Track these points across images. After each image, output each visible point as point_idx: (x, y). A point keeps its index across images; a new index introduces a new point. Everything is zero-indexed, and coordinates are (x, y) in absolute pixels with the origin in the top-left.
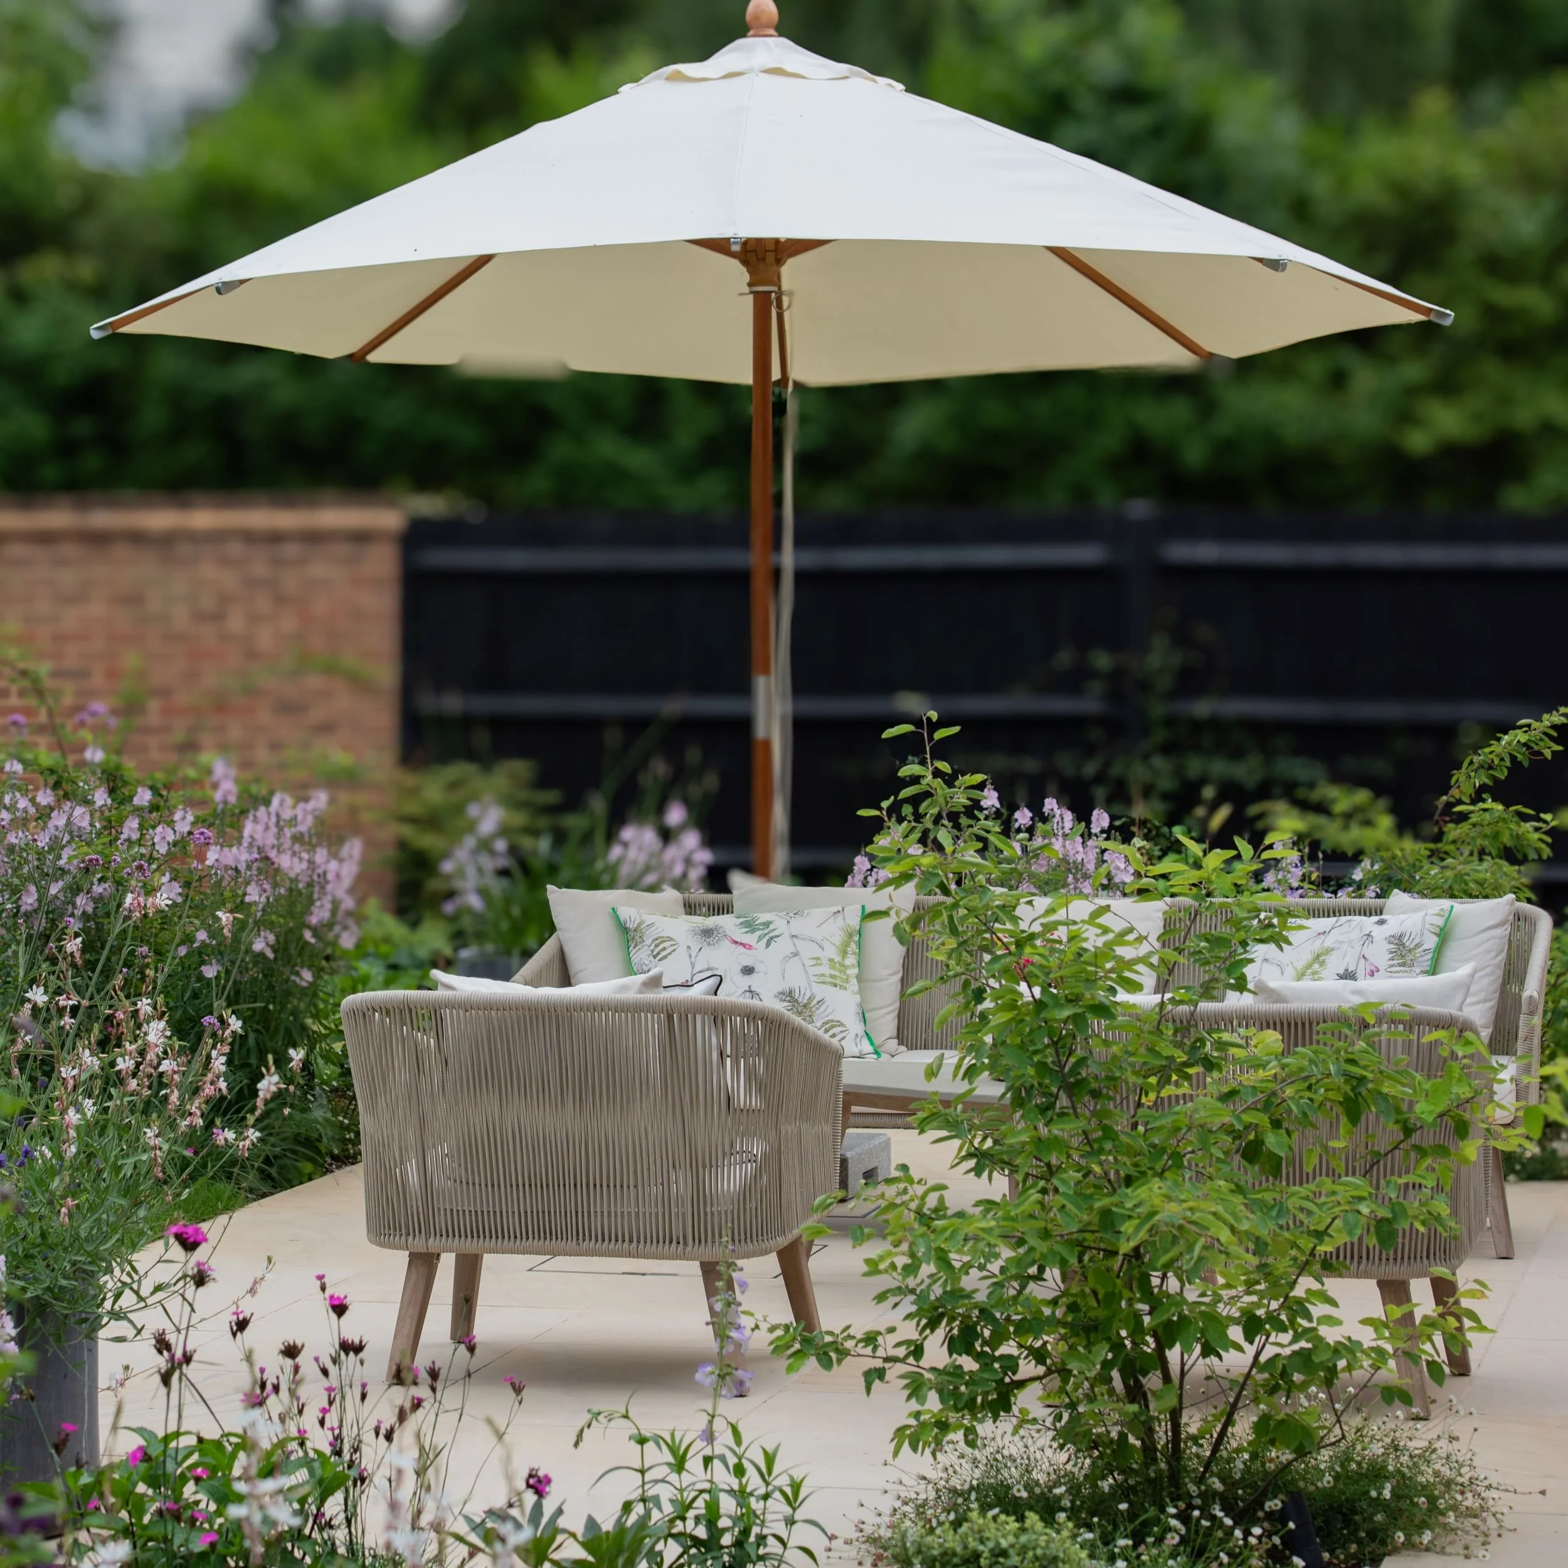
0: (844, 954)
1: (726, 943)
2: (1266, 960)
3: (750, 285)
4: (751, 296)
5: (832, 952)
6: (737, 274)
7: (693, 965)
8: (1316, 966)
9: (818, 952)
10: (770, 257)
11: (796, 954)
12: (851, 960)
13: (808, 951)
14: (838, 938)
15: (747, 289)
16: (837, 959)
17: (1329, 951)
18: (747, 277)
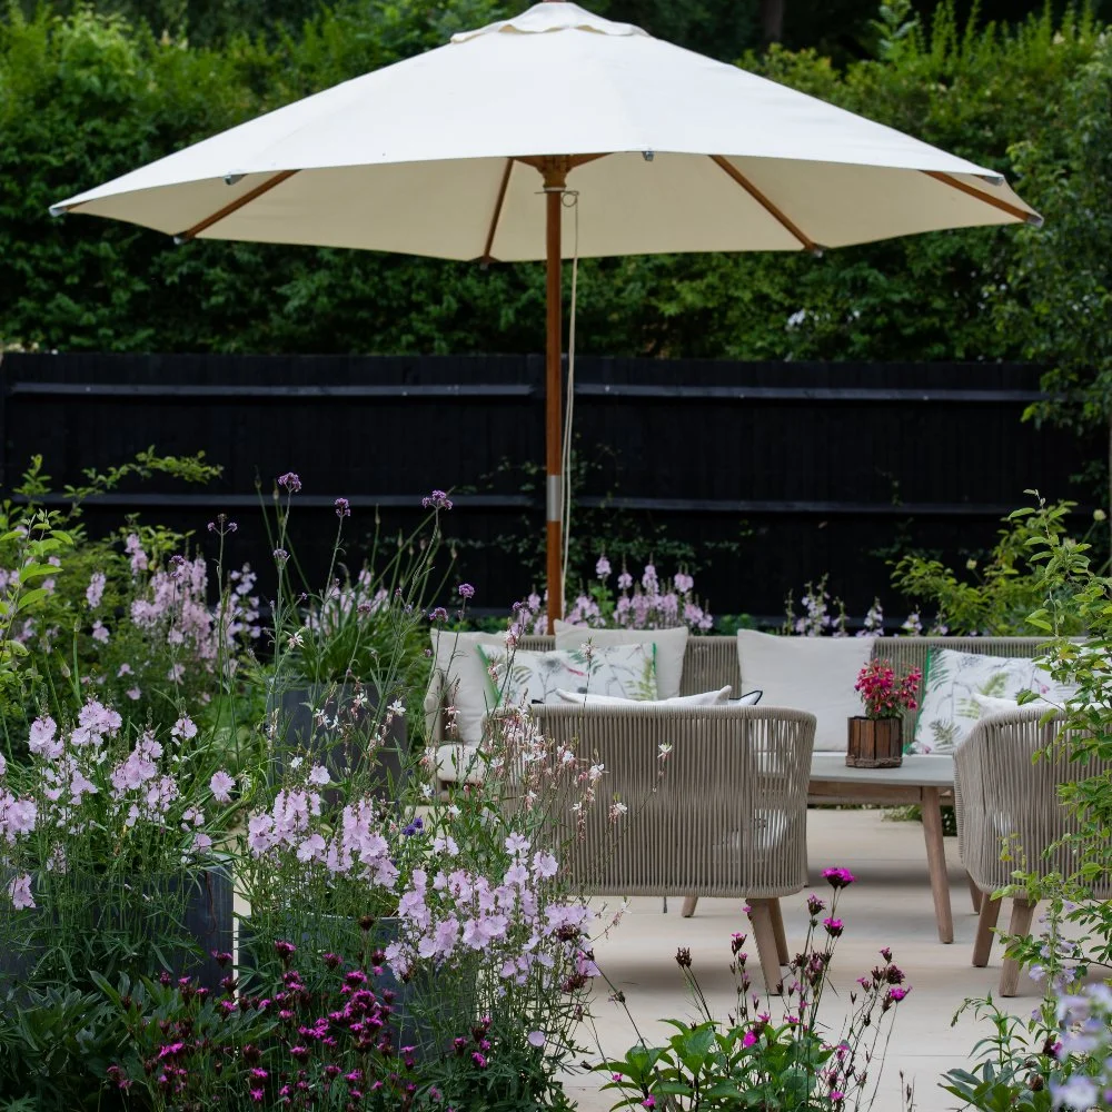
0: (648, 678)
1: (565, 671)
2: (956, 683)
3: (545, 186)
4: (545, 195)
5: (640, 677)
6: (536, 179)
7: (545, 687)
8: (997, 688)
9: (631, 678)
10: (564, 166)
11: (615, 679)
12: (652, 683)
13: (623, 676)
14: (642, 667)
15: (542, 190)
16: (644, 682)
17: (1004, 676)
18: (543, 181)
